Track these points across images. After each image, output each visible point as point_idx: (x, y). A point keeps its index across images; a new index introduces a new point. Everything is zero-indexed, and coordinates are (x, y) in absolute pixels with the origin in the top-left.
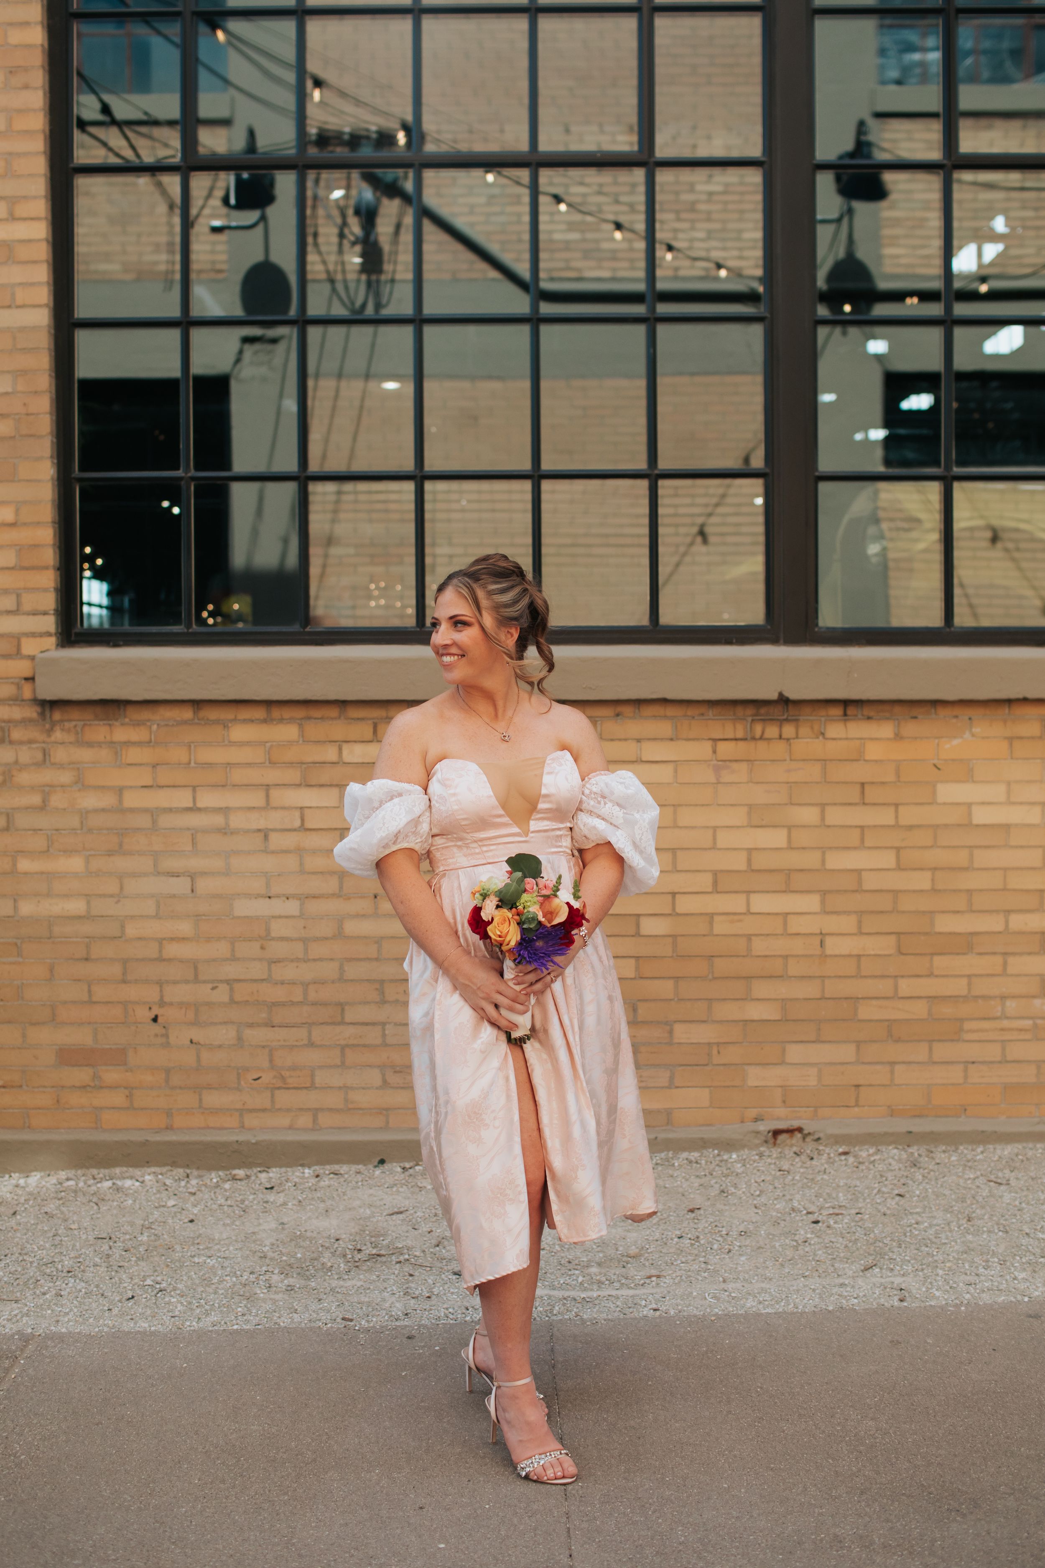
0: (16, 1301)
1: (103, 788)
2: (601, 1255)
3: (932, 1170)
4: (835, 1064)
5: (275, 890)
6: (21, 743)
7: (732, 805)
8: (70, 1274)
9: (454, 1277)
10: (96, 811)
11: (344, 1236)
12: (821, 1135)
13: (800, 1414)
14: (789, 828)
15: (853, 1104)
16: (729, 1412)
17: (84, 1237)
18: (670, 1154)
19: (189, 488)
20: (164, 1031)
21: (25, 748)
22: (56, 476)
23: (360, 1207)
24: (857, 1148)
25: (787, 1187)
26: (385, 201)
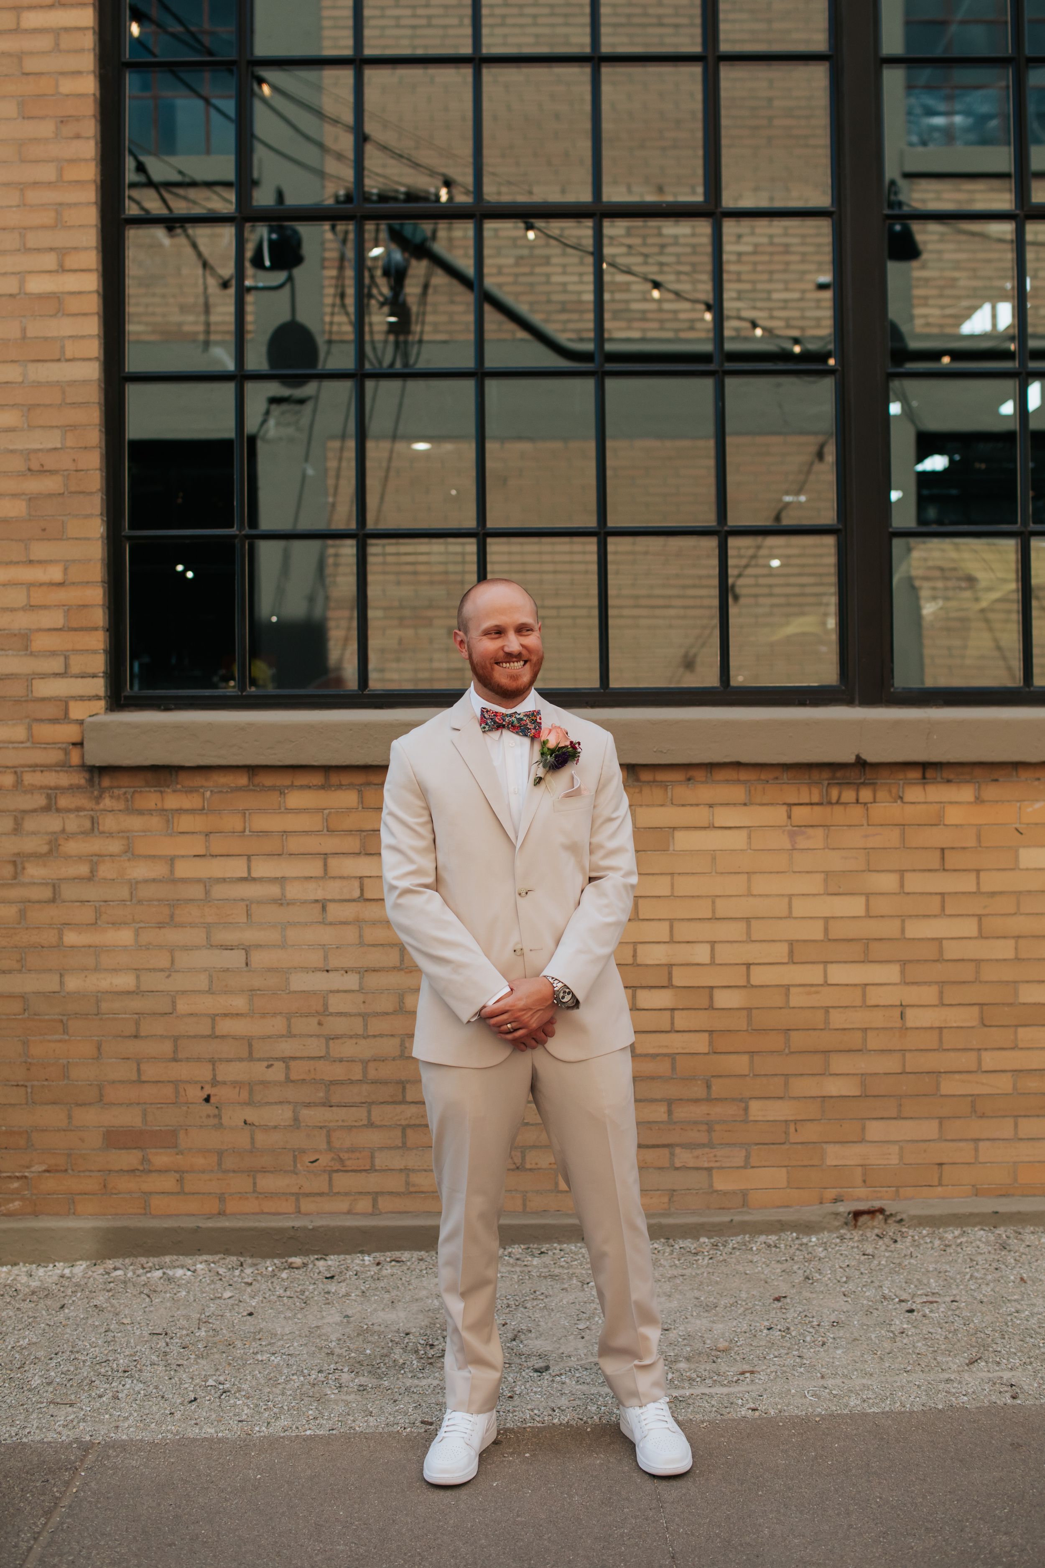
0: (71, 1405)
1: (153, 857)
2: (688, 1349)
3: (1023, 1254)
4: (917, 1141)
5: (333, 963)
6: (69, 811)
7: (807, 872)
8: (127, 1374)
9: (535, 1374)
10: (146, 881)
11: (414, 1330)
12: (904, 1216)
13: (927, 1529)
14: (868, 895)
15: (936, 1184)
16: (850, 1526)
17: (138, 1332)
18: (747, 1237)
19: (243, 546)
20: (216, 1112)
21: (72, 816)
22: (105, 535)
23: (427, 1298)
24: (941, 1230)
25: (874, 1273)
26: (414, 262)
